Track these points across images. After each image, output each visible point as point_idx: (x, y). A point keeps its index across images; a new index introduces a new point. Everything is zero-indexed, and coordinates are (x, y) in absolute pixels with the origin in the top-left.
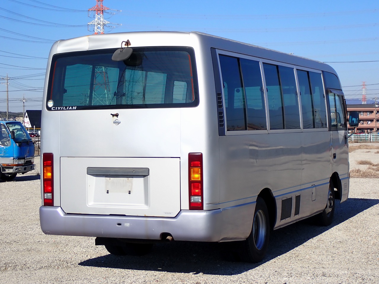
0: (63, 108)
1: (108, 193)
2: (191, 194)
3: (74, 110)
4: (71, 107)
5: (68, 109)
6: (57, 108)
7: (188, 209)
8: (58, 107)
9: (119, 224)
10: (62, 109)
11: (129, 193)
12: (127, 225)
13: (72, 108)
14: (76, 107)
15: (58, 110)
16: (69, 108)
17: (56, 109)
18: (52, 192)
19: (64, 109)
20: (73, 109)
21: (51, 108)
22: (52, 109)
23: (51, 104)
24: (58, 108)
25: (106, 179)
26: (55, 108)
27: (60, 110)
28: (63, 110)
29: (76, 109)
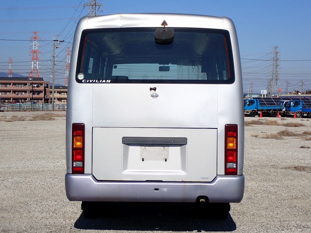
0: (95, 81)
1: (143, 160)
2: (227, 161)
3: (108, 83)
4: (104, 80)
5: (101, 82)
6: (88, 80)
7: (224, 174)
8: (90, 80)
9: (157, 189)
10: (94, 82)
11: (166, 161)
12: (165, 190)
13: (106, 81)
14: (110, 80)
15: (89, 82)
16: (102, 81)
17: (88, 82)
18: (83, 160)
19: (97, 82)
20: (107, 82)
21: (82, 80)
22: (83, 81)
23: (81, 77)
24: (89, 81)
25: (140, 148)
26: (87, 81)
27: (92, 83)
28: (95, 83)
29: (111, 83)
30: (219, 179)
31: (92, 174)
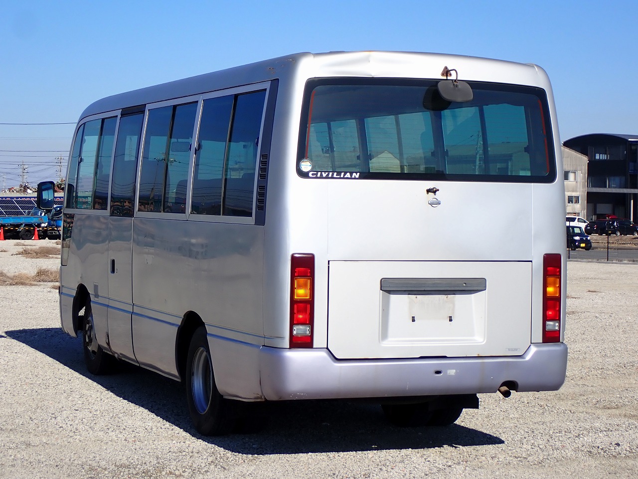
0: (333, 175)
1: (413, 320)
2: (545, 319)
3: (355, 178)
4: (348, 174)
5: (342, 176)
6: (319, 173)
7: (541, 342)
8: (323, 173)
9: (438, 372)
10: (330, 176)
11: (451, 320)
12: (452, 372)
13: (351, 175)
14: (358, 174)
15: (321, 177)
16: (344, 175)
17: (319, 176)
18: (310, 322)
19: (335, 176)
20: (353, 177)
21: (308, 173)
22: (310, 175)
23: (306, 166)
24: (321, 175)
25: (409, 297)
26: (317, 174)
27: (327, 177)
28: (332, 178)
29: (360, 178)
30: (533, 349)
31: (327, 348)
